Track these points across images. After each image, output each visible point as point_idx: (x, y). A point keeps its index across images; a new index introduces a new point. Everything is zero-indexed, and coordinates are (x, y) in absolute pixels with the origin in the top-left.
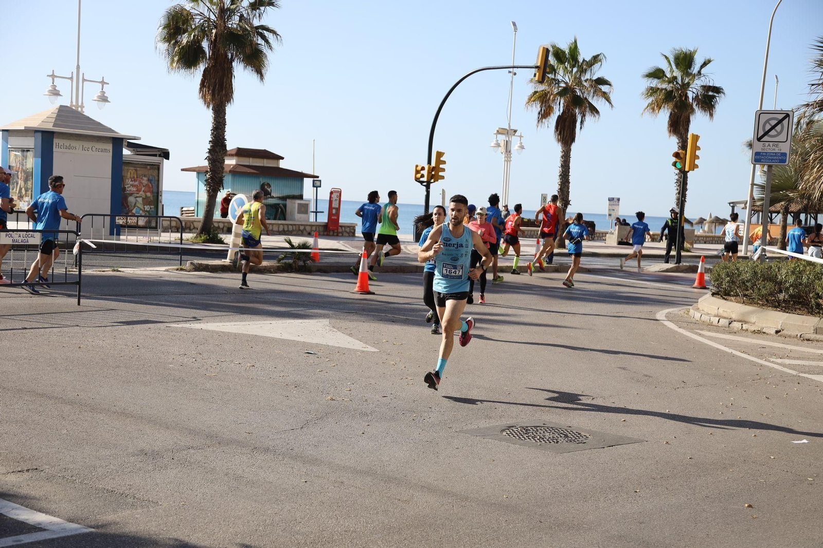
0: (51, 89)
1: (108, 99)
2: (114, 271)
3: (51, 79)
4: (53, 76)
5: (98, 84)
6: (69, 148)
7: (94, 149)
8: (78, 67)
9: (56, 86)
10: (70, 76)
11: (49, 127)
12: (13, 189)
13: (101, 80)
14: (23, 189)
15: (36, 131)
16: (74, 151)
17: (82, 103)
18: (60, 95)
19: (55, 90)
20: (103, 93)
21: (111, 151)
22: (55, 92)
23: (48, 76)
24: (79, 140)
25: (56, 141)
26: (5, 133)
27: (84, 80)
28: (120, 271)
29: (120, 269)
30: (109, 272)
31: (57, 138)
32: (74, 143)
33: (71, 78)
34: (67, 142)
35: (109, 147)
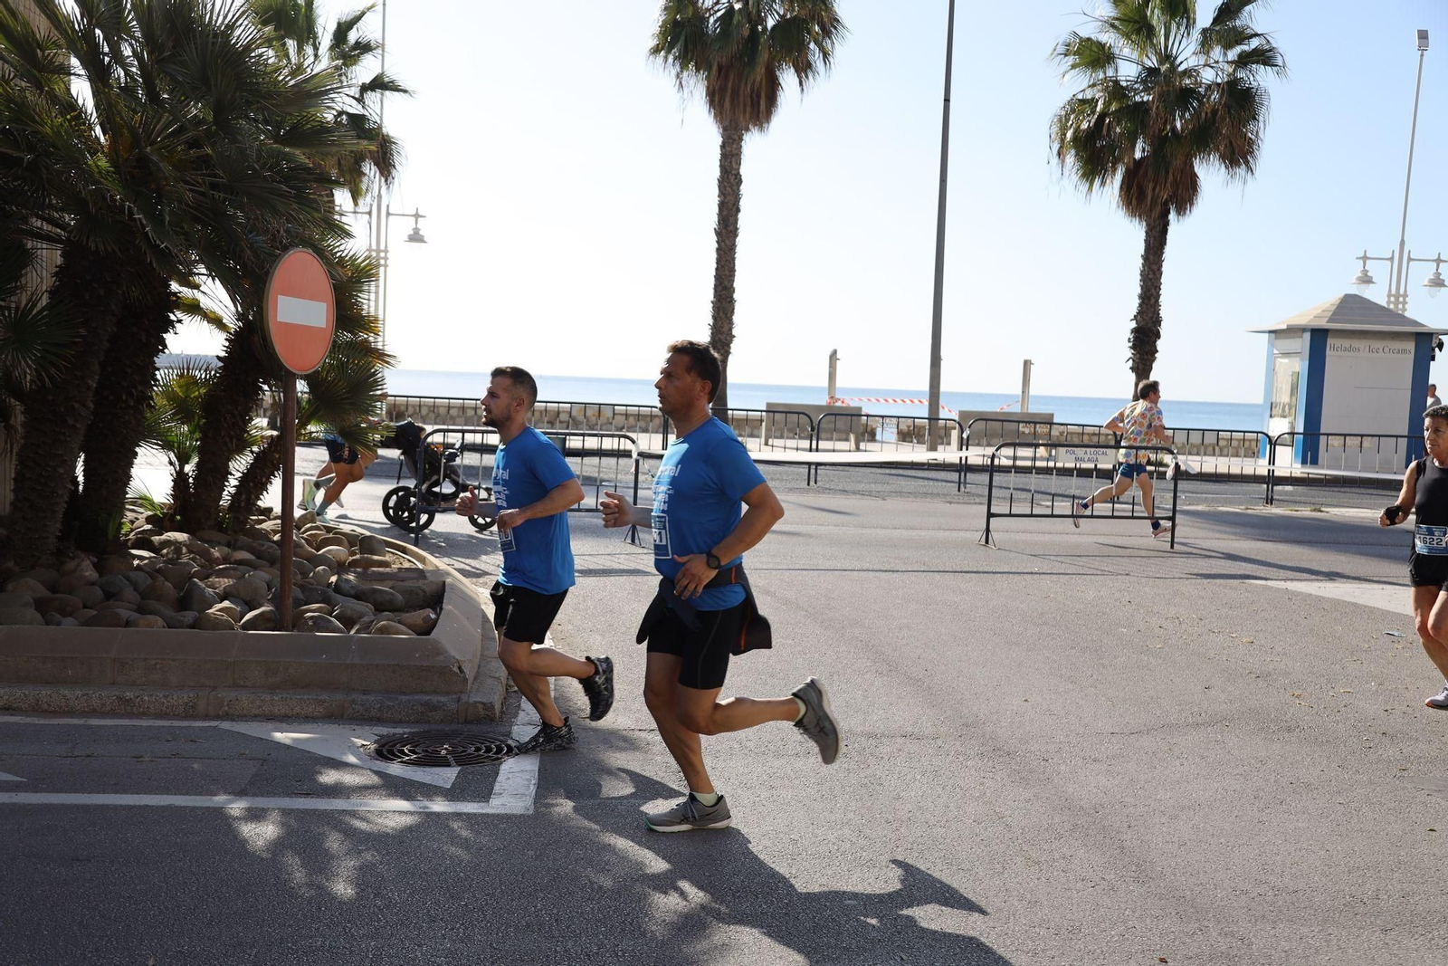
0: (1360, 275)
1: (1445, 283)
2: (1314, 510)
3: (1362, 262)
4: (1365, 258)
5: (1431, 263)
6: (1350, 349)
7: (1386, 350)
8: (1402, 243)
9: (1368, 271)
10: (1390, 256)
11: (1323, 324)
12: (1276, 407)
13: (1436, 257)
14: (1287, 407)
15: (1303, 330)
16: (1357, 354)
17: (1406, 290)
18: (1373, 283)
19: (1366, 275)
20: (1438, 274)
21: (1413, 352)
22: (1366, 279)
23: (1357, 258)
24: (1365, 338)
25: (1330, 341)
26: (1273, 335)
27: (1410, 259)
28: (1322, 511)
29: (1322, 509)
30: (1306, 512)
31: (1334, 337)
32: (1356, 343)
33: (1392, 259)
34: (1346, 343)
35: (1411, 346)
